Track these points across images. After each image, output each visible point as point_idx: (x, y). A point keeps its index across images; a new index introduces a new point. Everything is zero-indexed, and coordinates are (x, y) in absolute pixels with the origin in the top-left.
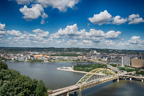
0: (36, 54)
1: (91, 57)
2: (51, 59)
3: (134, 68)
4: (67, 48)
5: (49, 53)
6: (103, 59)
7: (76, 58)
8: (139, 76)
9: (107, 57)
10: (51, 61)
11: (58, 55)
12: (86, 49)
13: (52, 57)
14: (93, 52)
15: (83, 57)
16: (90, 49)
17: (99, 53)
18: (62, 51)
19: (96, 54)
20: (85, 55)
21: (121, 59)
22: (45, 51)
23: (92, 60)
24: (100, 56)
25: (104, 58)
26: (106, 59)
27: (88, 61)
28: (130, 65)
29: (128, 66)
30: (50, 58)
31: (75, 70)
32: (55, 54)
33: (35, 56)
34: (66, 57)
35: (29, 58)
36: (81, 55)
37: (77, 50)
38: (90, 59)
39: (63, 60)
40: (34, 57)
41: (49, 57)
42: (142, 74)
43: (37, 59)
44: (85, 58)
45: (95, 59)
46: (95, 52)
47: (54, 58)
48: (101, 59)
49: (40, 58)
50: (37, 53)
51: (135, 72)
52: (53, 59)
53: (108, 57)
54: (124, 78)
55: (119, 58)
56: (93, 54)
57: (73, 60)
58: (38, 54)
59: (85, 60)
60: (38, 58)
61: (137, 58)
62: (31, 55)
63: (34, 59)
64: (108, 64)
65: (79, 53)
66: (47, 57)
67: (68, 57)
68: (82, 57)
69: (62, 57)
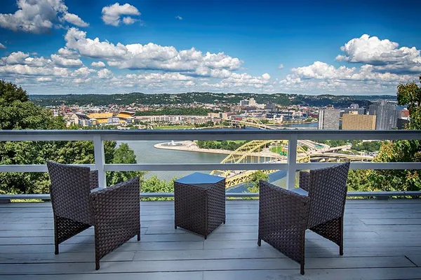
0: (93, 112)
1: (242, 115)
2: (137, 122)
4: (179, 95)
5: (130, 108)
6: (271, 119)
7: (203, 117)
8: (360, 154)
9: (283, 113)
10: (137, 128)
11: (155, 113)
12: (229, 94)
13: (138, 117)
14: (248, 103)
15: (221, 115)
16: (240, 94)
17: (263, 106)
18: (165, 103)
19: (254, 108)
20: (228, 110)
21: (317, 116)
22: (119, 103)
23: (243, 122)
24: (264, 112)
25: (275, 116)
26: (280, 120)
27: (234, 125)
30: (133, 121)
31: (202, 147)
32: (147, 109)
33: (91, 116)
34: (177, 117)
35: (77, 122)
36: (217, 112)
37: (206, 98)
38: (241, 119)
39: (170, 125)
40: (88, 118)
41: (130, 117)
42: (365, 149)
43: (98, 124)
44: (225, 117)
45: (250, 121)
46: (252, 103)
47: (144, 121)
48: (268, 119)
49: (105, 121)
50: (97, 109)
51: (349, 146)
52: (142, 123)
53: (286, 113)
54: (324, 160)
55: (313, 116)
56: (248, 109)
57: (195, 124)
58: (99, 112)
59: (227, 123)
60: (100, 121)
61: (356, 113)
62: (80, 113)
63: (90, 124)
65: (209, 106)
66: (126, 119)
67: (181, 116)
68: (218, 115)
69: (165, 116)
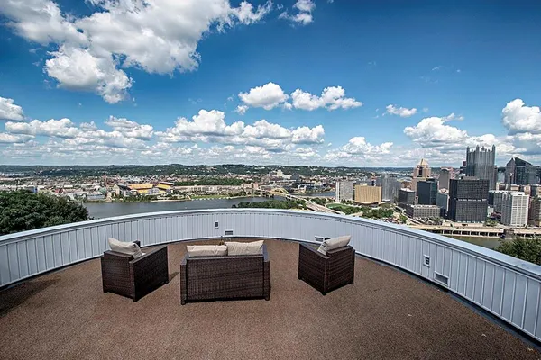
0: (134, 183)
1: (271, 185)
2: (175, 192)
3: (360, 204)
4: (214, 167)
5: (169, 179)
6: (296, 189)
7: (237, 188)
9: (306, 183)
10: (175, 198)
11: (193, 184)
12: (260, 166)
13: (177, 188)
14: (276, 174)
15: (252, 185)
16: (269, 166)
17: (289, 177)
18: (202, 173)
19: (281, 179)
20: (259, 180)
21: (335, 186)
22: (159, 174)
23: (272, 192)
24: (290, 182)
25: (299, 186)
26: (303, 190)
27: (263, 194)
28: (351, 199)
29: (349, 202)
30: (172, 191)
32: (185, 180)
33: (131, 187)
34: (213, 187)
35: (118, 193)
36: (249, 182)
37: (239, 169)
38: (270, 189)
39: (206, 195)
40: (129, 189)
41: (169, 188)
42: (374, 216)
43: (138, 194)
44: (256, 186)
45: (277, 190)
46: (280, 174)
47: (182, 191)
49: (146, 191)
50: (137, 179)
51: (361, 213)
52: (180, 193)
53: (309, 183)
55: (331, 186)
56: (276, 179)
57: (229, 194)
58: (140, 183)
59: (257, 193)
60: (140, 191)
61: (365, 184)
62: (121, 184)
63: (131, 195)
64: (308, 199)
65: (242, 177)
66: (165, 190)
67: (216, 187)
68: (250, 186)
69: (202, 187)
